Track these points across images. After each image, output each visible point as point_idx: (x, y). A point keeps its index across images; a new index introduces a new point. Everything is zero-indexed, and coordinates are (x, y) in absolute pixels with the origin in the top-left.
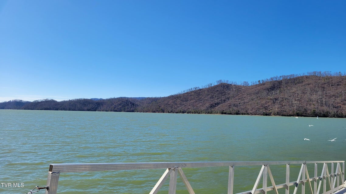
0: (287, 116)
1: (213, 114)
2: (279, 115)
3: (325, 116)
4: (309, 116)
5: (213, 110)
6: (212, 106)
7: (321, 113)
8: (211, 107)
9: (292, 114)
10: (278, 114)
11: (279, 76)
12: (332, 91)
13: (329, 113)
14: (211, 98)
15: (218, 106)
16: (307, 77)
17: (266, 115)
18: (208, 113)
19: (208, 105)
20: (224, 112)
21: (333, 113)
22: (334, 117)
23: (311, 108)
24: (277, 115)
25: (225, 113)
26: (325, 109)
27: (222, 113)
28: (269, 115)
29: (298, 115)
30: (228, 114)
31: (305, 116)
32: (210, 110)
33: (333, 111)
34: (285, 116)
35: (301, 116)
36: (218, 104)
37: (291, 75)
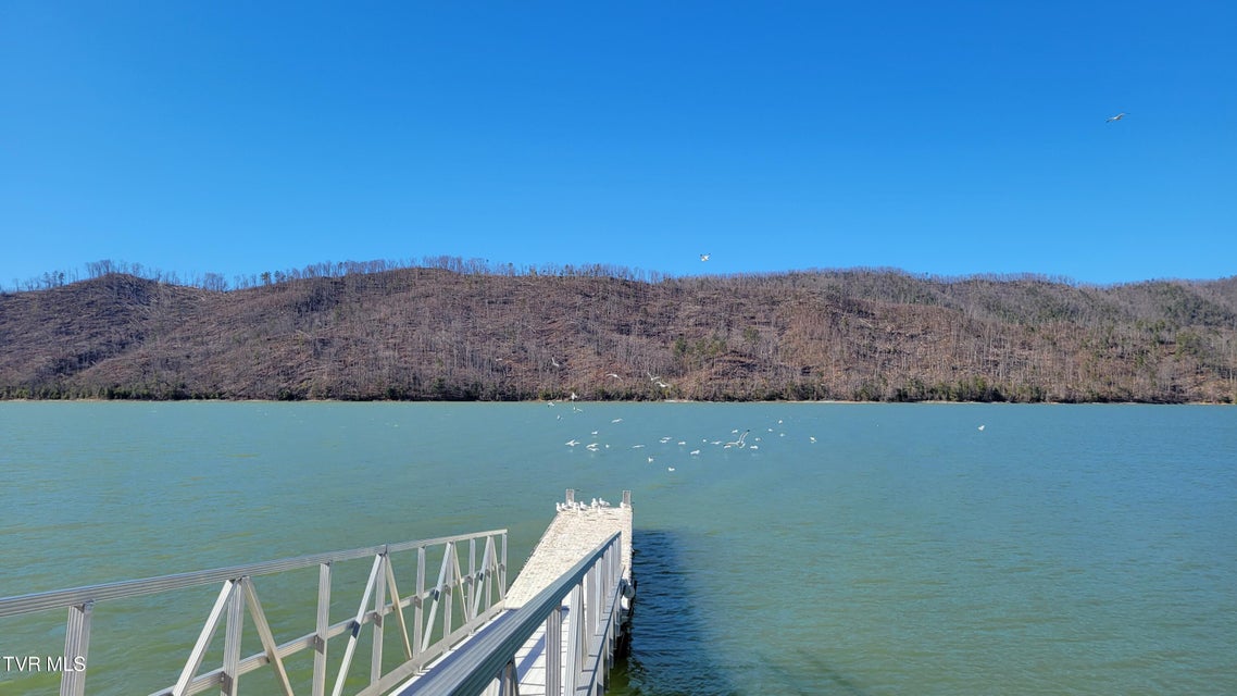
0: (361, 400)
1: (68, 398)
2: (333, 397)
3: (470, 397)
4: (426, 399)
5: (67, 382)
6: (62, 367)
7: (458, 389)
8: (60, 370)
9: (376, 393)
10: (331, 394)
11: (335, 263)
12: (488, 321)
13: (480, 389)
14: (58, 332)
15: (93, 368)
16: (422, 273)
17: (290, 397)
18: (45, 396)
19: (42, 360)
20: (121, 390)
21: (491, 388)
22: (494, 399)
23: (432, 372)
24: (328, 397)
25: (125, 396)
26: (471, 374)
27: (111, 396)
28: (300, 399)
29: (393, 396)
30: (138, 398)
31: (413, 399)
32: (51, 385)
33: (490, 381)
34: (353, 399)
35: (404, 398)
36: (93, 357)
37: (374, 264)
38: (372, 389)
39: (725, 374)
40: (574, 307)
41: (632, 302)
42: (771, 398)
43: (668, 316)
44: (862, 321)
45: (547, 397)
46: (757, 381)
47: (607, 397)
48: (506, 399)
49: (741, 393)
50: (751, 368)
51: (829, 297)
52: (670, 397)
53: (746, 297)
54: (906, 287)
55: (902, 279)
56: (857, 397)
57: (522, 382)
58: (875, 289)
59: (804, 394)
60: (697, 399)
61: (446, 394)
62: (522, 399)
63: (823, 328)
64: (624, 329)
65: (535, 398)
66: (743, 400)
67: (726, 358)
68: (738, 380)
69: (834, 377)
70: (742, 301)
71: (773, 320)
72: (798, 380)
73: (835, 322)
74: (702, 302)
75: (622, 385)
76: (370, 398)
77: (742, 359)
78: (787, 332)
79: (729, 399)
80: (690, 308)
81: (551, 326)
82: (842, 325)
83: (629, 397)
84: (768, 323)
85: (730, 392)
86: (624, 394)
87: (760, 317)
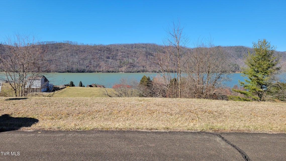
0: (62, 72)
3: (83, 72)
4: (75, 72)
7: (80, 70)
9: (65, 71)
11: (44, 42)
12: (83, 56)
16: (64, 44)
21: (87, 70)
22: (87, 72)
23: (75, 67)
26: (83, 68)
29: (68, 72)
31: (72, 72)
34: (60, 72)
35: (70, 72)
37: (52, 42)
38: (64, 70)
39: (129, 68)
40: (97, 53)
41: (109, 52)
42: (138, 72)
43: (116, 55)
44: (152, 57)
45: (98, 72)
46: (135, 69)
47: (109, 72)
48: (90, 72)
49: (132, 71)
50: (134, 66)
51: (146, 52)
52: (120, 72)
53: (130, 51)
54: (157, 48)
55: (156, 46)
56: (152, 72)
57: (92, 69)
58: (151, 48)
59: (143, 71)
60: (125, 72)
61: (78, 71)
62: (93, 72)
63: (145, 58)
64: (108, 58)
65: (95, 72)
66: (133, 72)
67: (129, 64)
68: (132, 69)
69: (148, 68)
70: (130, 52)
71: (136, 56)
72: (142, 68)
73: (147, 57)
74: (122, 52)
75: (111, 69)
76: (64, 72)
77: (132, 65)
78: (138, 59)
79: (131, 72)
80: (120, 54)
81: (94, 57)
82: (148, 58)
83: (113, 72)
84: (135, 57)
85: (130, 71)
86: (112, 71)
87: (134, 56)
